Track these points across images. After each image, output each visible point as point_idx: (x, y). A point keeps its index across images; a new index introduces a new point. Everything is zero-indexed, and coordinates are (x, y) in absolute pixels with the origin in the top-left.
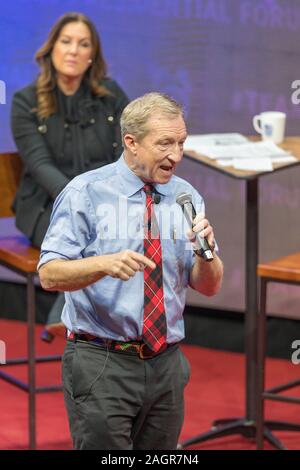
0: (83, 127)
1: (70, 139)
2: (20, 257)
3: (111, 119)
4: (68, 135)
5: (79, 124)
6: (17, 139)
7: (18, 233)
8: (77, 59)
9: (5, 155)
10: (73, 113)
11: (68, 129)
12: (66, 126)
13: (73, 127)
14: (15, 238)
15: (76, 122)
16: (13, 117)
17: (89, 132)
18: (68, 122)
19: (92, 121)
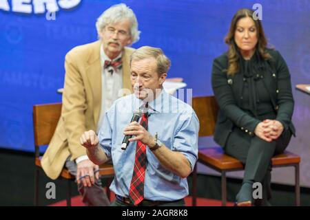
0: (255, 80)
1: (247, 87)
2: (217, 160)
3: (274, 75)
4: (246, 84)
5: (253, 78)
6: (214, 88)
7: (216, 145)
8: (249, 40)
9: (207, 97)
10: (248, 71)
11: (246, 81)
12: (244, 79)
13: (249, 79)
14: (214, 148)
15: (251, 77)
16: (213, 74)
17: (259, 82)
18: (246, 77)
19: (262, 77)
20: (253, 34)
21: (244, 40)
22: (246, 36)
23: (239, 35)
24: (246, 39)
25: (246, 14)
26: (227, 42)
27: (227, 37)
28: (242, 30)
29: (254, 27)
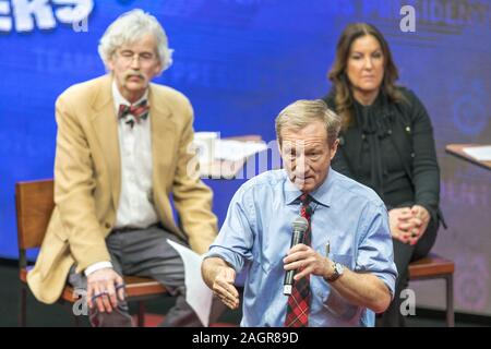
0: (380, 138)
1: (368, 150)
3: (408, 129)
4: (366, 146)
5: (376, 136)
10: (370, 123)
11: (365, 140)
12: (363, 136)
13: (370, 137)
15: (374, 133)
18: (365, 133)
19: (390, 132)
20: (378, 62)
21: (365, 73)
22: (369, 66)
23: (355, 64)
24: (368, 70)
25: (365, 30)
26: (332, 79)
27: (334, 69)
28: (360, 56)
29: (379, 52)
